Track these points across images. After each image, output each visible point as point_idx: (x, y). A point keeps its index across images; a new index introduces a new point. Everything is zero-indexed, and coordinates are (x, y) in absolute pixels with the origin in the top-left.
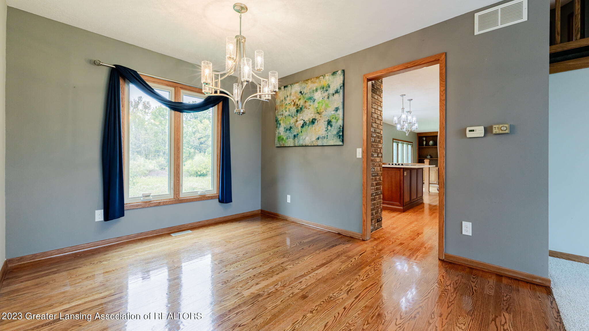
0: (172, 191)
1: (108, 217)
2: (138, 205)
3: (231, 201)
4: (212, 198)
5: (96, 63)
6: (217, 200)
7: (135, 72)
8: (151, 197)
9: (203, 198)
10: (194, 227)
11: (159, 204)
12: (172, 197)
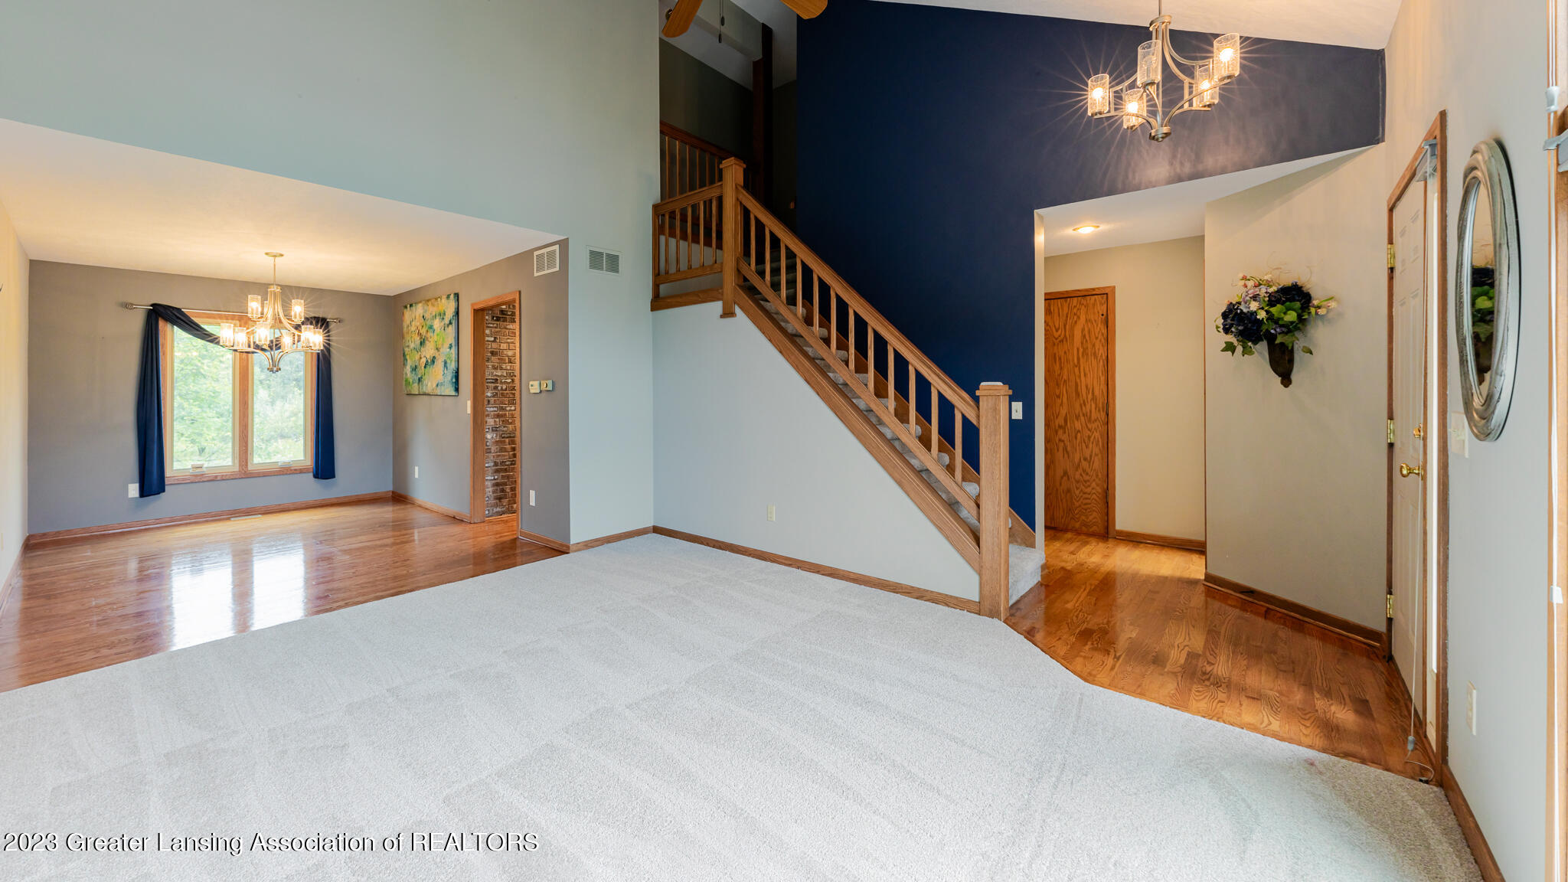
0: (237, 461)
1: (143, 493)
2: (185, 479)
3: (333, 476)
4: (301, 471)
5: (127, 306)
6: (311, 475)
7: (179, 310)
8: (204, 469)
9: (286, 471)
10: (267, 511)
11: (214, 479)
12: (237, 469)
